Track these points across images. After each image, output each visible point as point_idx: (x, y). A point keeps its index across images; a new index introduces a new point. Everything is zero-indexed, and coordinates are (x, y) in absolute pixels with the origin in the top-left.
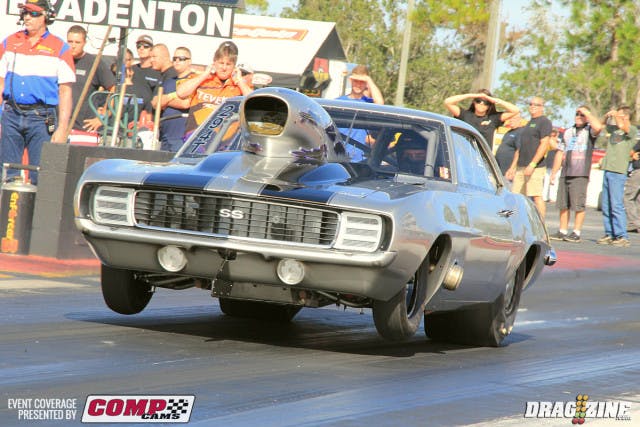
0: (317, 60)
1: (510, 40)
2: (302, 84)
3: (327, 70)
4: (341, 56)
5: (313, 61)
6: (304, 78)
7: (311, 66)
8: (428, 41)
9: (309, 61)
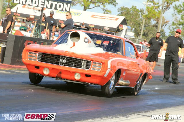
0: (120, 25)
1: (166, 23)
2: (116, 30)
3: (122, 27)
4: (126, 24)
5: (119, 25)
6: (117, 29)
7: (119, 26)
8: (150, 23)
9: (118, 25)
